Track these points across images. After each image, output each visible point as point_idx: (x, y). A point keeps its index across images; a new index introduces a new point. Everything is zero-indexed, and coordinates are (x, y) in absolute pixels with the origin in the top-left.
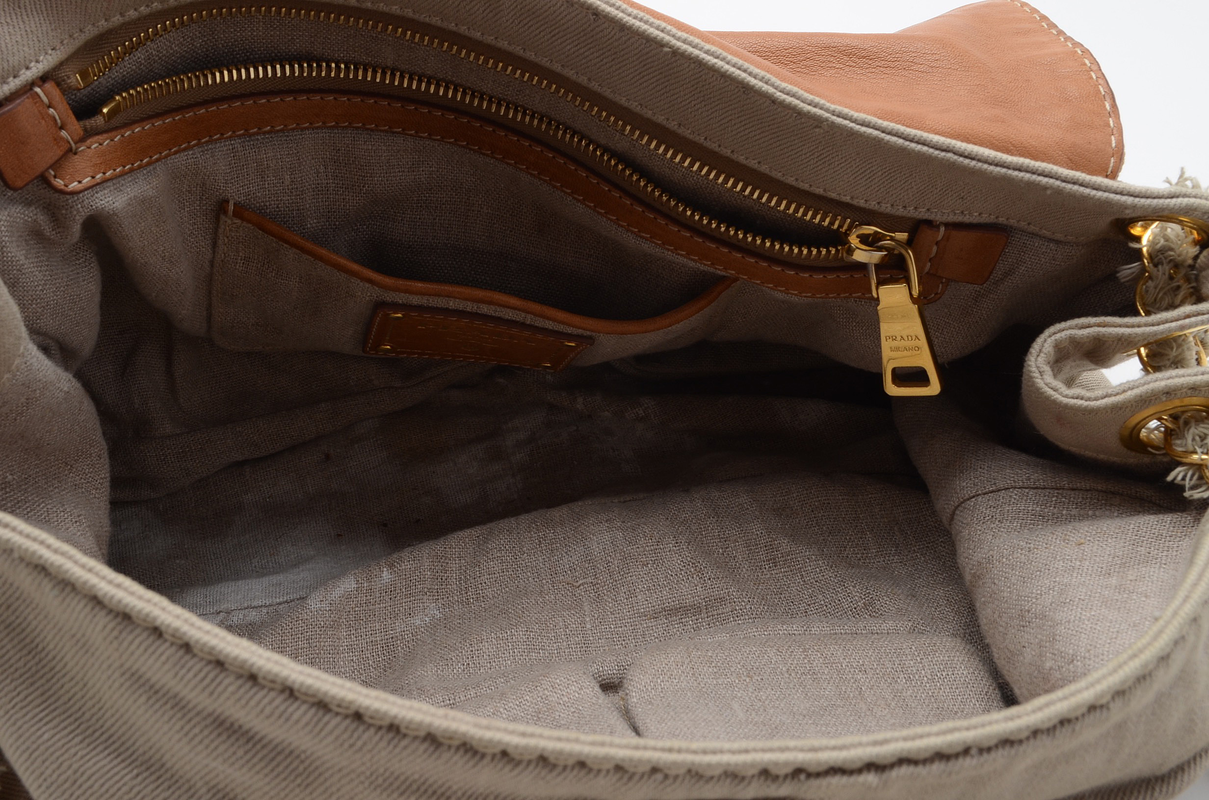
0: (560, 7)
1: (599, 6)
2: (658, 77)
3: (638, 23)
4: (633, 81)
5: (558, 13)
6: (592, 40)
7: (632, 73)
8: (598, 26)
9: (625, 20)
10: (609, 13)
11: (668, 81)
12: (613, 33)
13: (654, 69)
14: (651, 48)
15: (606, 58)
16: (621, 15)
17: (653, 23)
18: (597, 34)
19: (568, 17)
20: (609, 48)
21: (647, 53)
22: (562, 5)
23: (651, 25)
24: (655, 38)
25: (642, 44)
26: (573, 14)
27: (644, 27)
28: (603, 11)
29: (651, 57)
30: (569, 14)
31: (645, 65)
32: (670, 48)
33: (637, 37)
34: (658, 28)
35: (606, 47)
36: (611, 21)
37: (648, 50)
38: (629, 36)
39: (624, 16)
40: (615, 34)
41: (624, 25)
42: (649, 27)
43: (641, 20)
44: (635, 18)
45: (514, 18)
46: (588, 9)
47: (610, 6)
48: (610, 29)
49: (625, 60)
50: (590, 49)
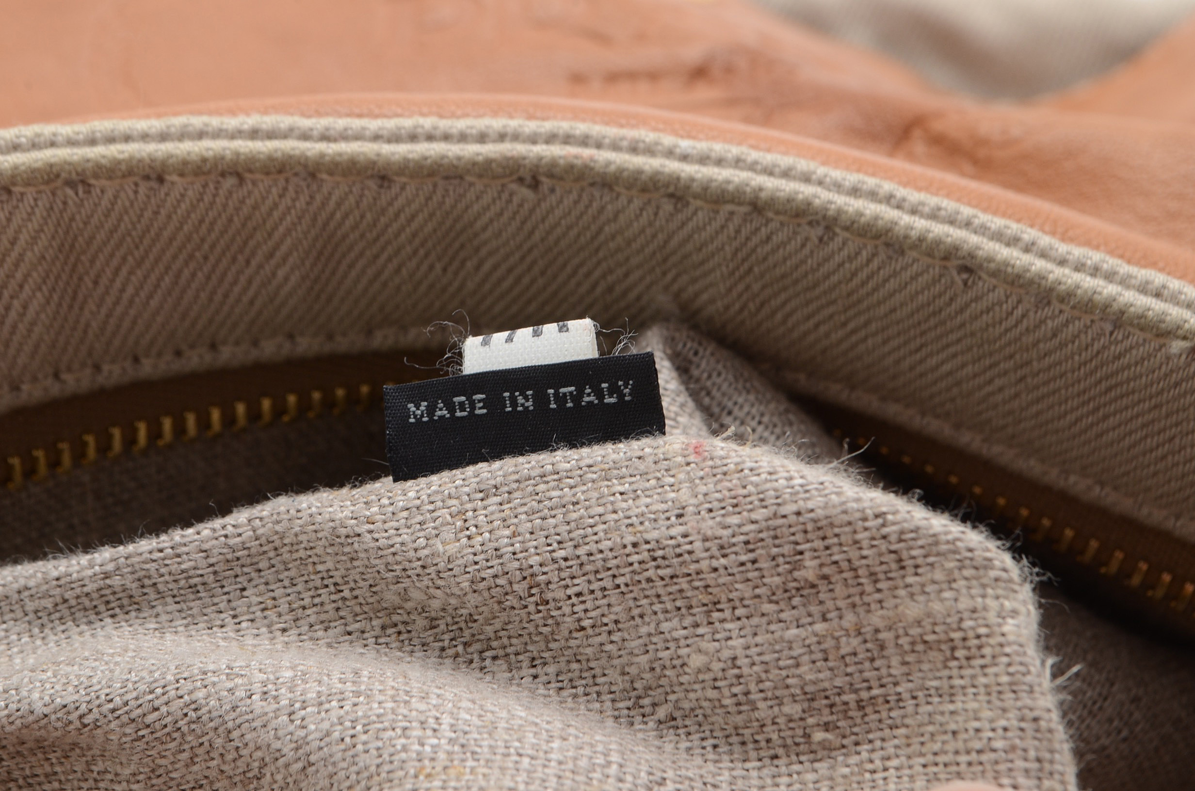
0: (869, 261)
1: (978, 248)
2: (1148, 417)
3: (1088, 282)
4: (1076, 429)
5: (862, 275)
6: (960, 334)
7: (1073, 410)
8: (977, 299)
9: (1051, 277)
10: (1006, 264)
11: (1177, 425)
12: (1019, 312)
13: (1136, 397)
14: (1127, 343)
15: (999, 376)
16: (1039, 265)
17: (1130, 276)
18: (975, 318)
19: (892, 284)
20: (1008, 351)
21: (1118, 357)
22: (874, 255)
23: (1125, 282)
24: (1142, 316)
25: (1100, 335)
26: (906, 275)
27: (1109, 289)
28: (990, 260)
29: (1129, 367)
30: (895, 274)
31: (1109, 389)
32: (1185, 338)
33: (1087, 319)
34: (1143, 289)
35: (1002, 348)
36: (1012, 283)
37: (1119, 348)
38: (1062, 318)
39: (1050, 266)
40: (1024, 316)
41: (1051, 290)
42: (1119, 289)
43: (1095, 271)
44: (1079, 267)
45: (745, 297)
46: (946, 258)
47: (1008, 244)
48: (1014, 299)
49: (1054, 379)
50: (955, 356)
